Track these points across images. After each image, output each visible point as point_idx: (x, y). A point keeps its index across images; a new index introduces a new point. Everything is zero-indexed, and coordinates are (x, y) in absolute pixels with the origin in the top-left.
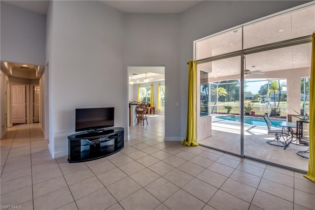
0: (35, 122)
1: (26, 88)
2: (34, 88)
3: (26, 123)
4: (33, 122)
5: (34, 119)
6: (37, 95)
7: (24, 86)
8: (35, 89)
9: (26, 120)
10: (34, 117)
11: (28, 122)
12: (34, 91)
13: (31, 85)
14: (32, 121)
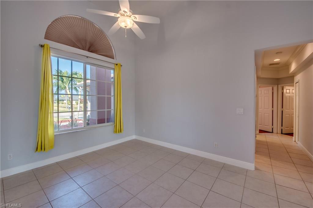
0: (283, 133)
1: (273, 90)
2: (283, 89)
3: (272, 132)
4: (281, 132)
5: (282, 129)
6: (286, 98)
7: (271, 88)
8: (285, 91)
9: (273, 128)
10: (282, 126)
11: (275, 131)
12: (283, 93)
13: (279, 85)
14: (279, 131)
